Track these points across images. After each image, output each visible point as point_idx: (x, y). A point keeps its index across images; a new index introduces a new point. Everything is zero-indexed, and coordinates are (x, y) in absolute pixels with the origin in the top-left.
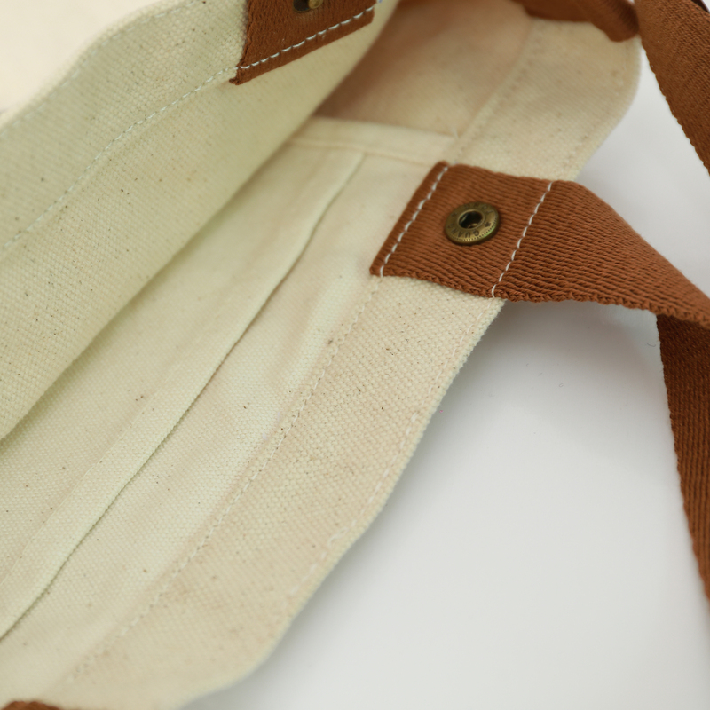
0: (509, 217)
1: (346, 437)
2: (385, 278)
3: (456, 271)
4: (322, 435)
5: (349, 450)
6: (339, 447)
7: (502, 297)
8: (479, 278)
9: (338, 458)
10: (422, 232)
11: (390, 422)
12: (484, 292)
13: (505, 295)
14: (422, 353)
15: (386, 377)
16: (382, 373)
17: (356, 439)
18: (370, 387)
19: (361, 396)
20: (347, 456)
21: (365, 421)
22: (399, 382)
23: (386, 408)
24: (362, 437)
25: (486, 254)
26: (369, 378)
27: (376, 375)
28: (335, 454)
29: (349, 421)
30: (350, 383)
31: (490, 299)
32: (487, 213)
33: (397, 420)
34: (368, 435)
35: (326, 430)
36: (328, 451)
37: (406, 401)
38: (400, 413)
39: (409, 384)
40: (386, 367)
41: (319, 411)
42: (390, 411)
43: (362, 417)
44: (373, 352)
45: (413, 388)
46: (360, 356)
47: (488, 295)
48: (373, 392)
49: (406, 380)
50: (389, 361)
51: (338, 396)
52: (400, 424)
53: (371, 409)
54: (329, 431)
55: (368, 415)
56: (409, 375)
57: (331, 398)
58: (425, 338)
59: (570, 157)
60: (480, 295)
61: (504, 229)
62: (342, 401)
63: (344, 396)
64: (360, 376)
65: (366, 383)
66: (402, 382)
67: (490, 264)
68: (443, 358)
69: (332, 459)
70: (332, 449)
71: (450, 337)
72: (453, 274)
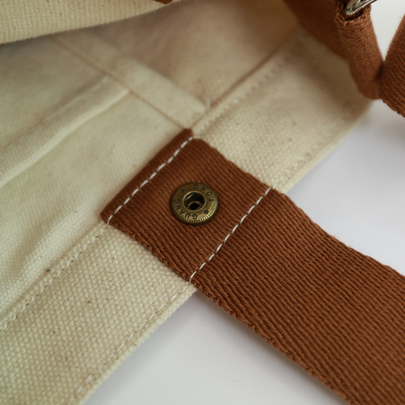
0: (226, 209)
1: (28, 372)
2: (110, 227)
3: (168, 246)
4: (10, 364)
5: (26, 387)
6: (19, 381)
7: (197, 286)
8: (184, 260)
9: (15, 392)
10: (152, 196)
11: (68, 375)
12: (184, 275)
13: (201, 287)
14: (115, 318)
15: (79, 329)
16: (78, 324)
17: (35, 378)
18: (63, 333)
19: (53, 338)
20: (23, 393)
21: (48, 363)
22: (87, 340)
23: (70, 359)
24: (41, 378)
25: (197, 239)
26: (66, 323)
27: (72, 324)
28: (14, 386)
29: (36, 357)
30: (49, 322)
31: (187, 283)
32: (210, 200)
33: (74, 375)
34: (46, 379)
35: (14, 360)
36: (9, 381)
37: (87, 360)
38: (78, 370)
39: (95, 345)
40: (82, 319)
41: (15, 339)
42: (71, 364)
43: (47, 358)
44: (77, 300)
45: (97, 351)
46: (66, 298)
47: (186, 279)
48: (65, 338)
49: (94, 340)
50: (87, 315)
51: (35, 330)
52: (75, 380)
53: (57, 354)
54: (17, 362)
55: (53, 359)
56: (98, 335)
57: (29, 330)
58: (123, 304)
59: (292, 168)
60: (180, 275)
61: (219, 219)
62: (36, 336)
63: (40, 332)
64: (59, 318)
65: (62, 328)
66: (90, 339)
67: (197, 250)
68: (131, 330)
69: (10, 391)
70: (13, 380)
71: (143, 311)
72: (165, 248)
